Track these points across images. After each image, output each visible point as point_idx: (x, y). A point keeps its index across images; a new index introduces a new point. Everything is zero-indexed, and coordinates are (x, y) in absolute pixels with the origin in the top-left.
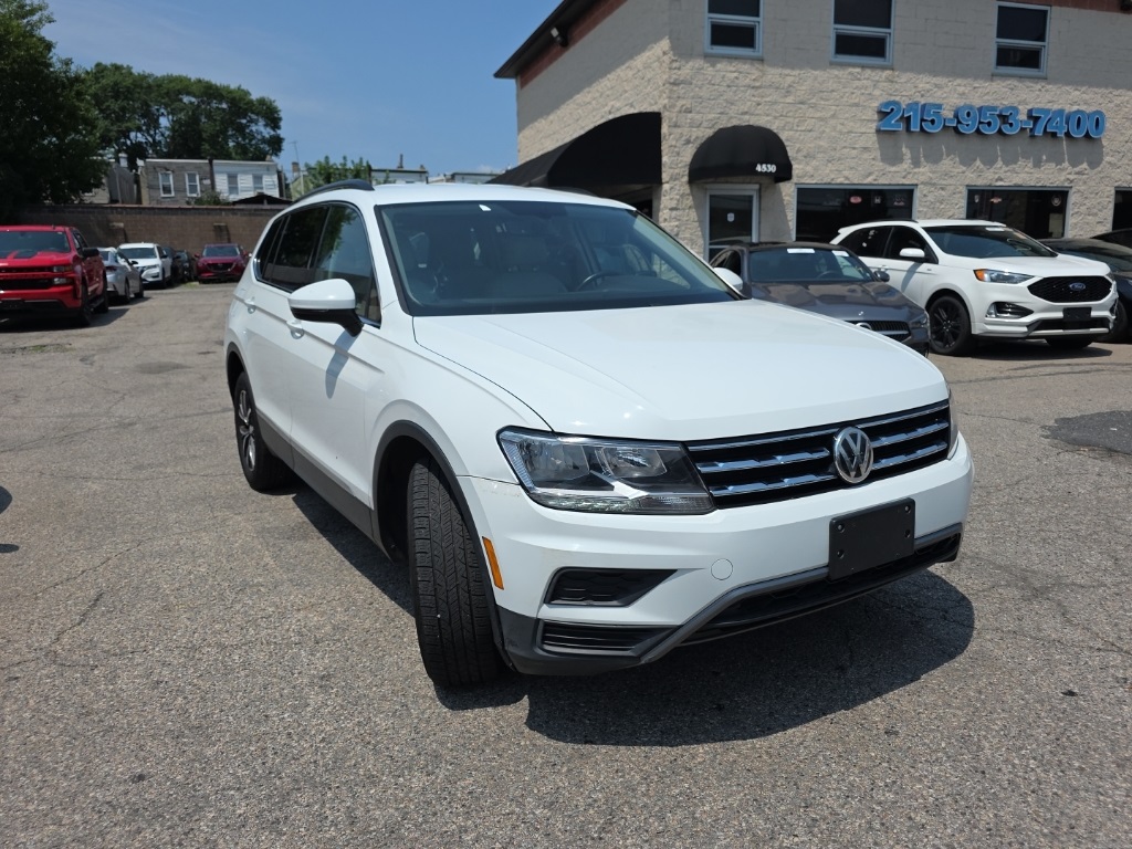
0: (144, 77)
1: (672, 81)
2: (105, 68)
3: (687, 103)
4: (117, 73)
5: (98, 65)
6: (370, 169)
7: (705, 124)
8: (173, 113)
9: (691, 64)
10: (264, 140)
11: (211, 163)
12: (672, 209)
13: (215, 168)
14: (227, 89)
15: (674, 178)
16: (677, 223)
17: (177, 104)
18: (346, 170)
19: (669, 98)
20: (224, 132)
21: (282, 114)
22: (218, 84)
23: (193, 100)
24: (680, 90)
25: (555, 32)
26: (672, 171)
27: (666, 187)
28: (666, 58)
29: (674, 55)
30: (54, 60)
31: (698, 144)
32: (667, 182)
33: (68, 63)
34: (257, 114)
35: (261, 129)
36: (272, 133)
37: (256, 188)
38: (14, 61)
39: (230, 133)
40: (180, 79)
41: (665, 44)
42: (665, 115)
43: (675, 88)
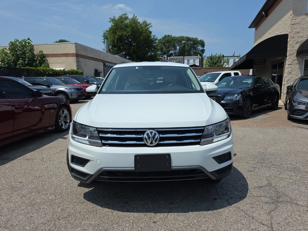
0: (174, 37)
1: (292, 24)
2: (166, 36)
3: (298, 30)
4: (169, 37)
5: (165, 35)
6: (223, 56)
7: (304, 36)
8: (180, 45)
9: (300, 17)
10: (200, 51)
11: (184, 57)
12: (289, 65)
13: (185, 58)
14: (193, 38)
15: (290, 55)
16: (290, 69)
17: (181, 43)
18: (216, 57)
19: (291, 29)
20: (190, 49)
21: (205, 44)
22: (191, 37)
23: (185, 42)
24: (295, 26)
25: (263, 13)
26: (290, 52)
27: (288, 57)
28: (291, 17)
29: (294, 16)
30: (152, 35)
31: (301, 43)
32: (288, 56)
33: (154, 36)
34: (199, 44)
35: (200, 48)
36: (202, 48)
37: (194, 63)
38: (143, 37)
39: (192, 49)
40: (182, 37)
41: (291, 12)
42: (289, 35)
43: (294, 26)
